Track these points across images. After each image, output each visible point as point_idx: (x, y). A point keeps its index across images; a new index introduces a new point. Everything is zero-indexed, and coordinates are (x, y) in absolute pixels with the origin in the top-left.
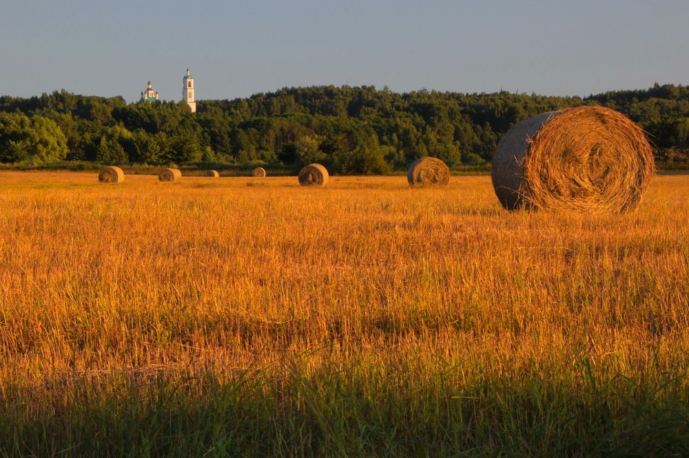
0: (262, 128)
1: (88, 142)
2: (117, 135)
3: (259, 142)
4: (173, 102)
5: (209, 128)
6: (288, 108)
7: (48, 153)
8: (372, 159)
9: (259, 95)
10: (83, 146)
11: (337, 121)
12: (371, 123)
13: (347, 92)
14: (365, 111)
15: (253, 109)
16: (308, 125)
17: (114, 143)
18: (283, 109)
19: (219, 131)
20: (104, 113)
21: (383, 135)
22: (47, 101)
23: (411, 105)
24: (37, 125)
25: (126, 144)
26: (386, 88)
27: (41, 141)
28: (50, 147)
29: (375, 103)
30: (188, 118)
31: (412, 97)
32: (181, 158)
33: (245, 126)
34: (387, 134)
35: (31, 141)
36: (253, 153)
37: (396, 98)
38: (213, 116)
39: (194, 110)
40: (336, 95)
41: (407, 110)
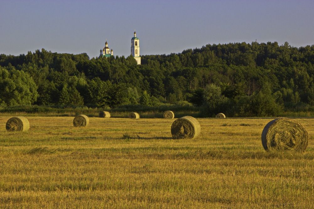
0: (189, 76)
1: (53, 89)
2: (75, 83)
3: (186, 86)
4: (123, 57)
5: (149, 76)
6: (209, 60)
7: (22, 98)
8: (266, 102)
9: (189, 51)
10: (49, 92)
11: (247, 69)
12: (274, 71)
13: (256, 48)
14: (269, 61)
15: (183, 61)
16: (224, 73)
17: (72, 89)
18: (206, 61)
19: (156, 79)
20: (71, 66)
21: (283, 80)
22: (32, 58)
23: (306, 56)
24: (15, 76)
25: (83, 90)
26: (286, 44)
27: (17, 89)
28: (24, 93)
29: (278, 55)
30: (133, 69)
31: (307, 50)
32: (114, 101)
33: (176, 75)
34: (286, 80)
35: (10, 88)
36: (181, 95)
37: (295, 51)
38: (152, 67)
39: (139, 63)
40: (247, 49)
41: (302, 60)
